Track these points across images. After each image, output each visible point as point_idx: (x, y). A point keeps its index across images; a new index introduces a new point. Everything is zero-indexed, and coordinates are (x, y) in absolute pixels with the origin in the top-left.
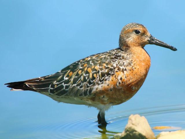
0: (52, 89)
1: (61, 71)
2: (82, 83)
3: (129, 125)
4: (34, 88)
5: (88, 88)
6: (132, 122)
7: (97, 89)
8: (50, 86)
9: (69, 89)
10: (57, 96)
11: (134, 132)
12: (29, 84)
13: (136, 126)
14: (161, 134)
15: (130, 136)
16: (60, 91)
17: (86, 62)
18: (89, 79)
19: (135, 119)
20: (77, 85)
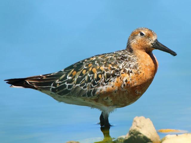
0: (54, 87)
1: (64, 70)
2: (86, 84)
3: (134, 127)
4: (35, 86)
5: (92, 89)
6: (137, 124)
7: (101, 90)
8: (52, 84)
9: (72, 88)
10: (58, 95)
11: (139, 135)
12: (30, 81)
13: (141, 128)
14: (166, 137)
15: (134, 138)
16: (62, 90)
17: (91, 61)
18: (94, 80)
19: (140, 121)
20: (81, 86)
